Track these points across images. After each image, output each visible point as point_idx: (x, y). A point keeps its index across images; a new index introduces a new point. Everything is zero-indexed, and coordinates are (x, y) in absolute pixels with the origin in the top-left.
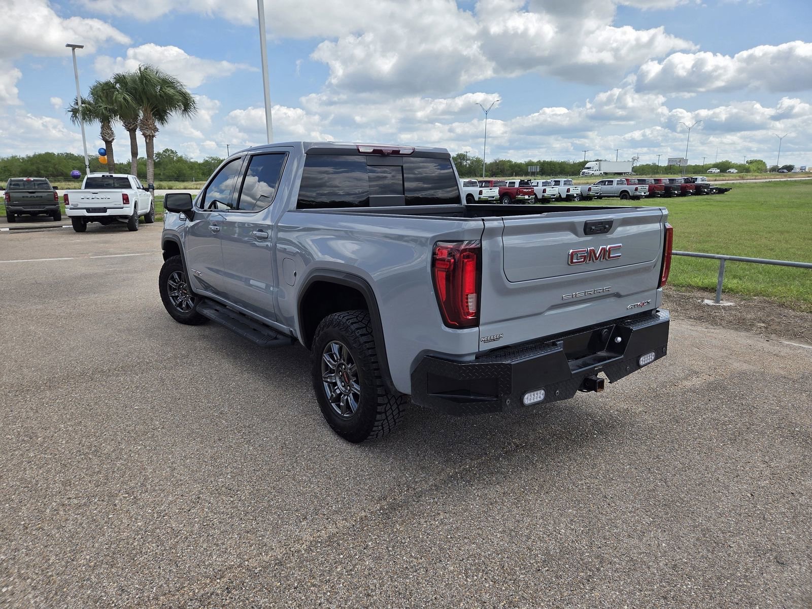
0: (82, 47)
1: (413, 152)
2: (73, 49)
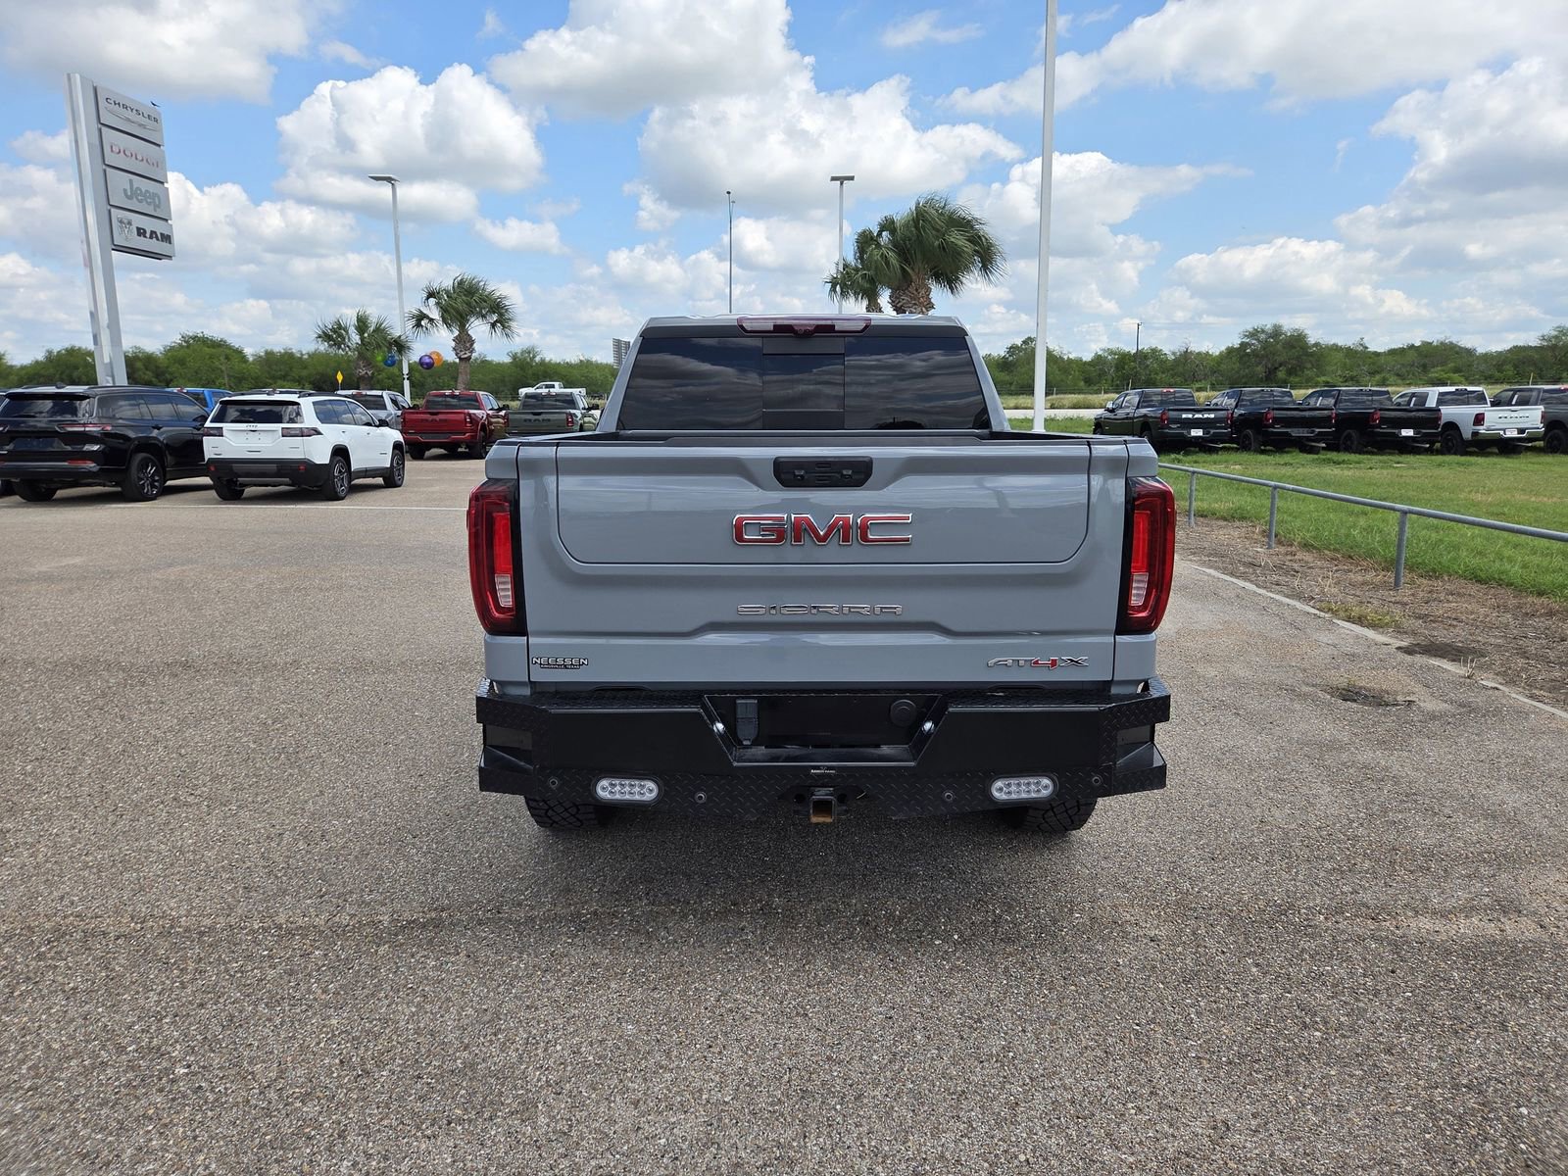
0: (852, 178)
1: (866, 327)
2: (842, 184)
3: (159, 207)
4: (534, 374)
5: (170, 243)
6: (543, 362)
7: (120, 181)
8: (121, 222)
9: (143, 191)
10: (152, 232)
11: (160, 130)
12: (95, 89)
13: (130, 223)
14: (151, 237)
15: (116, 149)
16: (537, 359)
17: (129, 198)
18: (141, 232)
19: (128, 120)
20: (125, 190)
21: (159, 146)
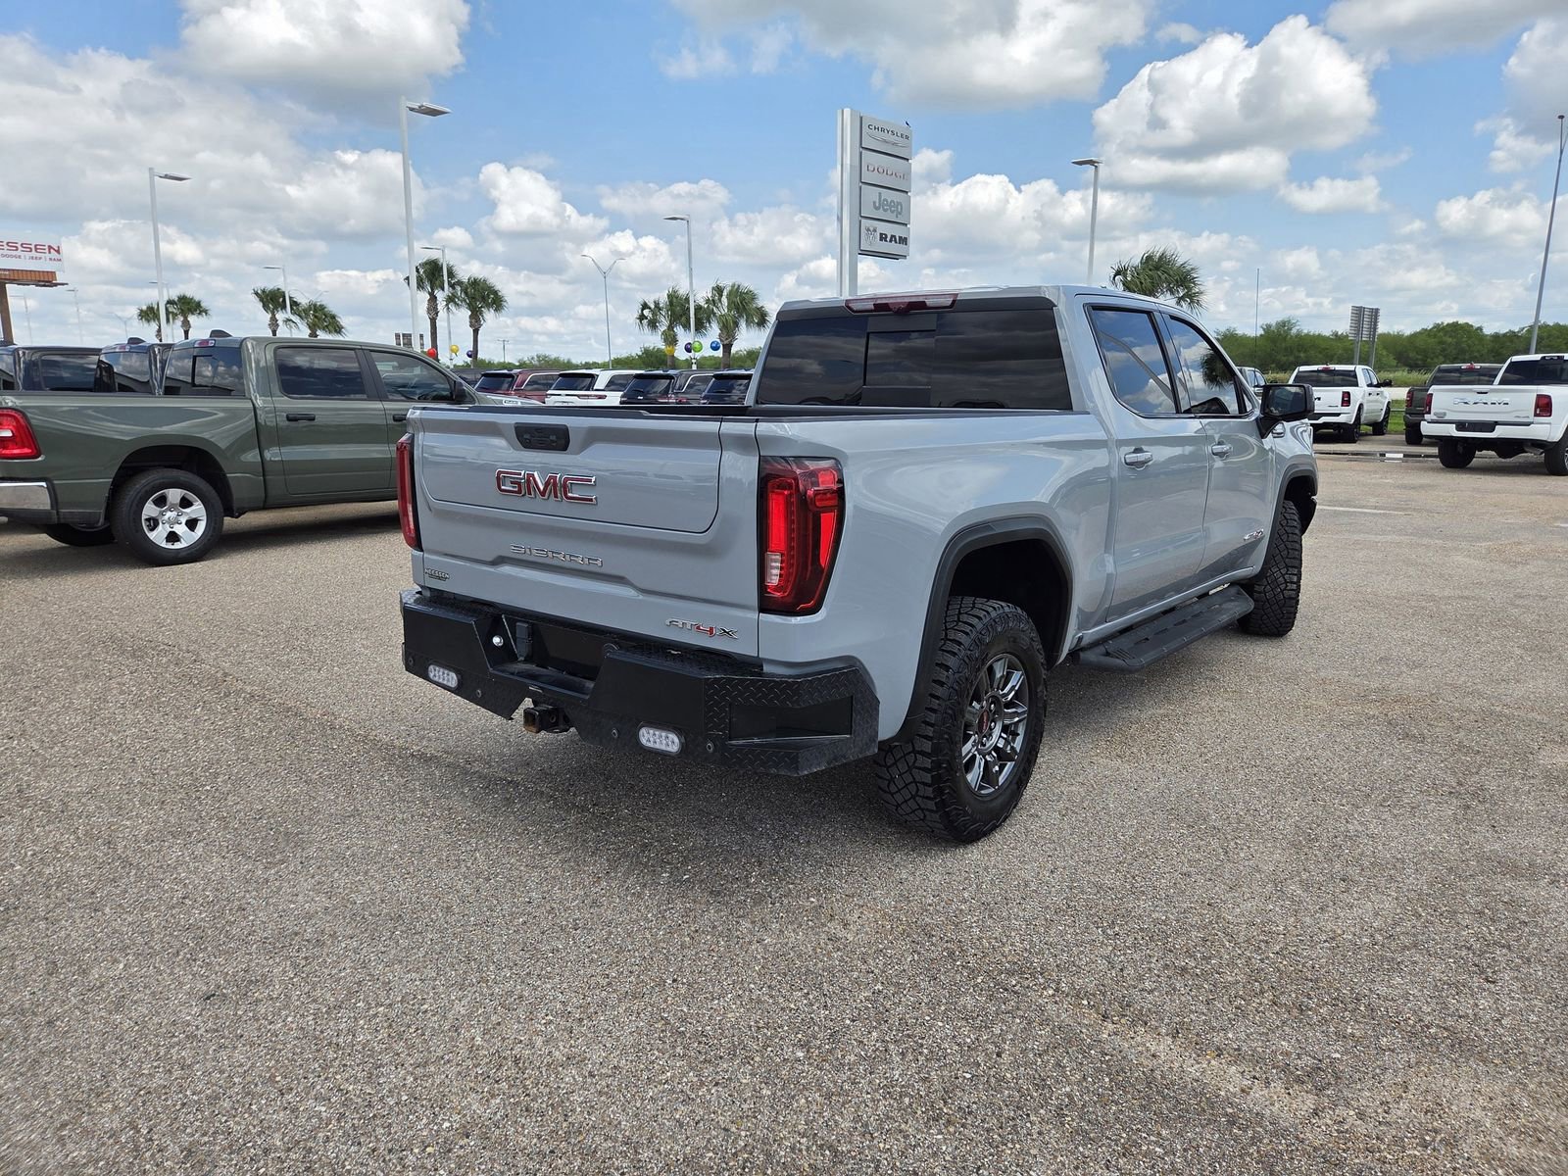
1: (954, 301)
3: (900, 214)
4: (1286, 349)
5: (906, 244)
6: (1298, 336)
7: (871, 194)
8: (868, 230)
9: (889, 201)
10: (892, 236)
11: (908, 147)
12: (861, 118)
13: (875, 231)
14: (891, 241)
15: (871, 168)
16: (1294, 331)
17: (877, 208)
18: (883, 237)
19: (885, 141)
20: (874, 203)
21: (908, 160)
